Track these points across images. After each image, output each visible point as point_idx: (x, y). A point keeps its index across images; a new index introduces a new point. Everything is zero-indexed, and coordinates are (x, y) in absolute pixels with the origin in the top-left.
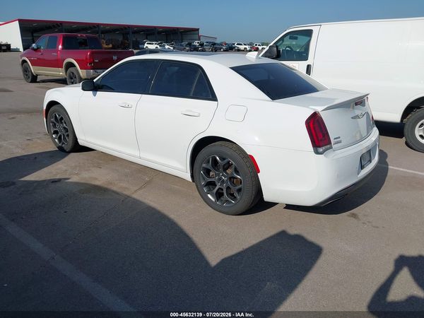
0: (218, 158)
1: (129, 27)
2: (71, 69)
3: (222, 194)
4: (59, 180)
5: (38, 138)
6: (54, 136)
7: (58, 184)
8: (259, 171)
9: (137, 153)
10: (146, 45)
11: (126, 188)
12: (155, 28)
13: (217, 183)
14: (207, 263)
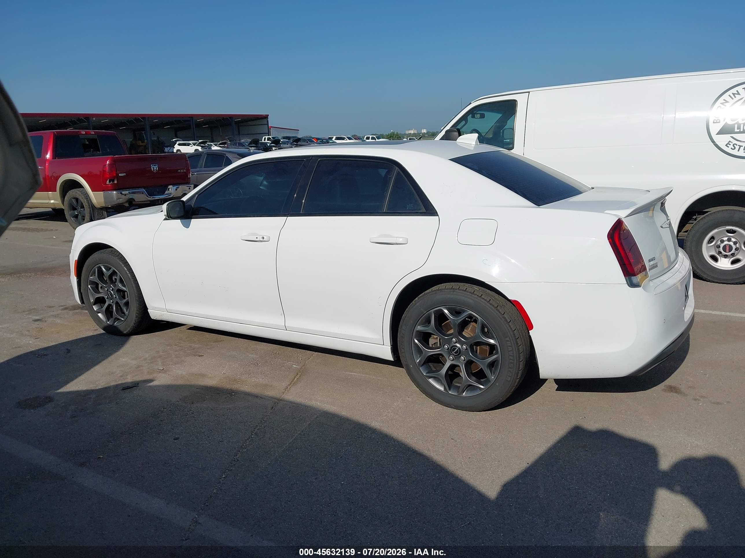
0: (446, 311)
1: (144, 117)
2: (73, 193)
3: (458, 375)
4: (134, 385)
5: (55, 316)
6: (95, 308)
7: (136, 392)
8: (531, 327)
9: (279, 321)
10: (177, 147)
11: (266, 385)
12: (191, 117)
13: (446, 356)
14: (481, 496)
